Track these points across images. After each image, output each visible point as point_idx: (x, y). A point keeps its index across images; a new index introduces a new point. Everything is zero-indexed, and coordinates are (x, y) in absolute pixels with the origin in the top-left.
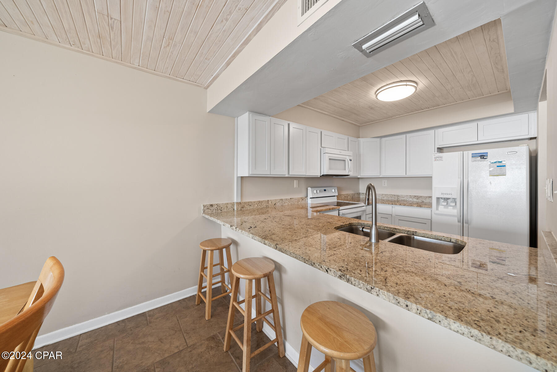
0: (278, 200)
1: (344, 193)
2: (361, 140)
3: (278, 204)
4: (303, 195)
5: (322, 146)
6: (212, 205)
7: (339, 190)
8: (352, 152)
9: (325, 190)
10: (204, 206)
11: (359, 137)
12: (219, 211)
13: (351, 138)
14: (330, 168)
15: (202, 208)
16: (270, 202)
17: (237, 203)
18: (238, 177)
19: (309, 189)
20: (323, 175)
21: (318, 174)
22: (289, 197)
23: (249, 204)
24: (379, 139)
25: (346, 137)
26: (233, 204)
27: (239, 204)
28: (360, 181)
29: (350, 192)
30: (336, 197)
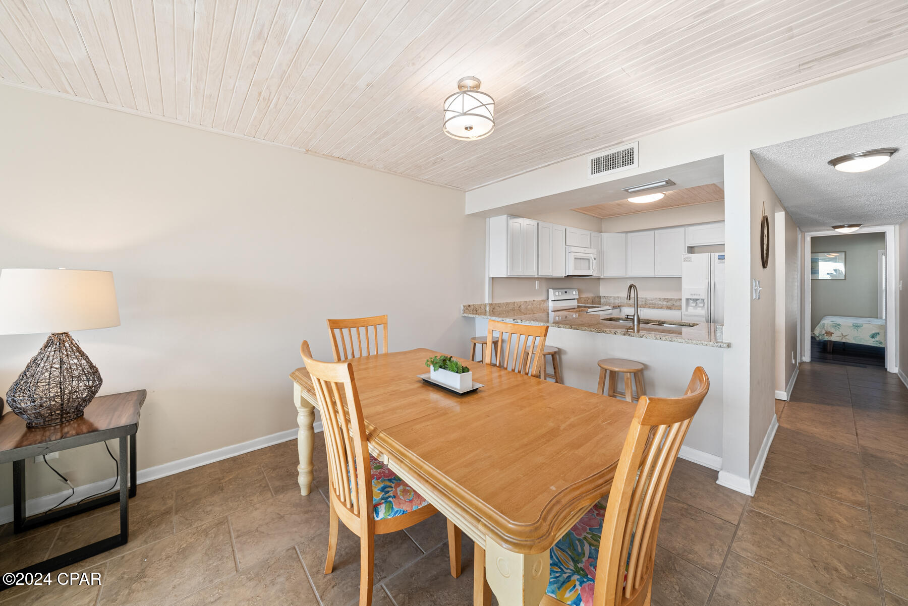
0: (523, 303)
1: (584, 295)
2: (605, 235)
3: (522, 306)
4: (544, 298)
5: (567, 244)
6: (469, 306)
7: (580, 292)
8: (595, 250)
9: (566, 292)
10: (464, 306)
11: (601, 232)
12: (475, 312)
13: (594, 234)
14: (575, 268)
15: (462, 308)
16: (516, 304)
17: (489, 304)
18: (489, 278)
19: (551, 291)
20: (568, 276)
21: (563, 275)
22: (532, 300)
23: (499, 305)
24: (624, 235)
25: (588, 233)
26: (485, 305)
27: (491, 305)
28: (601, 282)
29: (590, 295)
30: (576, 301)
